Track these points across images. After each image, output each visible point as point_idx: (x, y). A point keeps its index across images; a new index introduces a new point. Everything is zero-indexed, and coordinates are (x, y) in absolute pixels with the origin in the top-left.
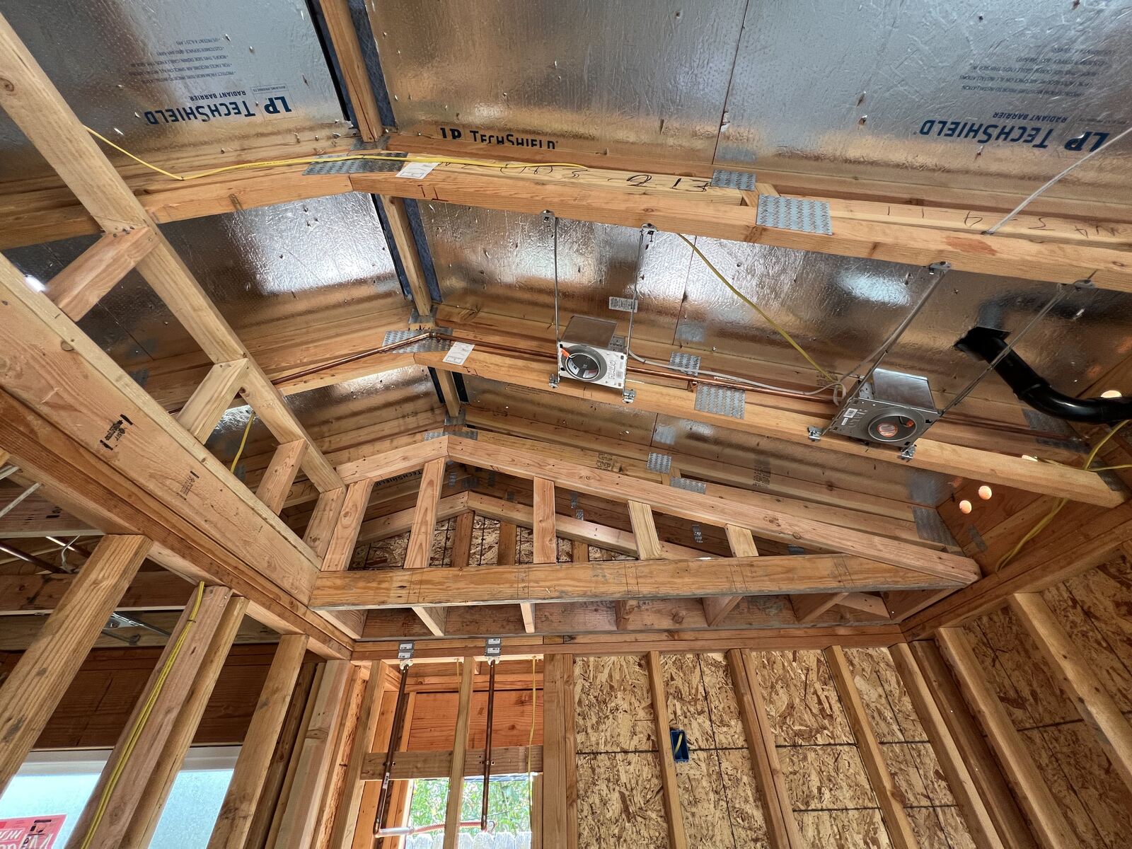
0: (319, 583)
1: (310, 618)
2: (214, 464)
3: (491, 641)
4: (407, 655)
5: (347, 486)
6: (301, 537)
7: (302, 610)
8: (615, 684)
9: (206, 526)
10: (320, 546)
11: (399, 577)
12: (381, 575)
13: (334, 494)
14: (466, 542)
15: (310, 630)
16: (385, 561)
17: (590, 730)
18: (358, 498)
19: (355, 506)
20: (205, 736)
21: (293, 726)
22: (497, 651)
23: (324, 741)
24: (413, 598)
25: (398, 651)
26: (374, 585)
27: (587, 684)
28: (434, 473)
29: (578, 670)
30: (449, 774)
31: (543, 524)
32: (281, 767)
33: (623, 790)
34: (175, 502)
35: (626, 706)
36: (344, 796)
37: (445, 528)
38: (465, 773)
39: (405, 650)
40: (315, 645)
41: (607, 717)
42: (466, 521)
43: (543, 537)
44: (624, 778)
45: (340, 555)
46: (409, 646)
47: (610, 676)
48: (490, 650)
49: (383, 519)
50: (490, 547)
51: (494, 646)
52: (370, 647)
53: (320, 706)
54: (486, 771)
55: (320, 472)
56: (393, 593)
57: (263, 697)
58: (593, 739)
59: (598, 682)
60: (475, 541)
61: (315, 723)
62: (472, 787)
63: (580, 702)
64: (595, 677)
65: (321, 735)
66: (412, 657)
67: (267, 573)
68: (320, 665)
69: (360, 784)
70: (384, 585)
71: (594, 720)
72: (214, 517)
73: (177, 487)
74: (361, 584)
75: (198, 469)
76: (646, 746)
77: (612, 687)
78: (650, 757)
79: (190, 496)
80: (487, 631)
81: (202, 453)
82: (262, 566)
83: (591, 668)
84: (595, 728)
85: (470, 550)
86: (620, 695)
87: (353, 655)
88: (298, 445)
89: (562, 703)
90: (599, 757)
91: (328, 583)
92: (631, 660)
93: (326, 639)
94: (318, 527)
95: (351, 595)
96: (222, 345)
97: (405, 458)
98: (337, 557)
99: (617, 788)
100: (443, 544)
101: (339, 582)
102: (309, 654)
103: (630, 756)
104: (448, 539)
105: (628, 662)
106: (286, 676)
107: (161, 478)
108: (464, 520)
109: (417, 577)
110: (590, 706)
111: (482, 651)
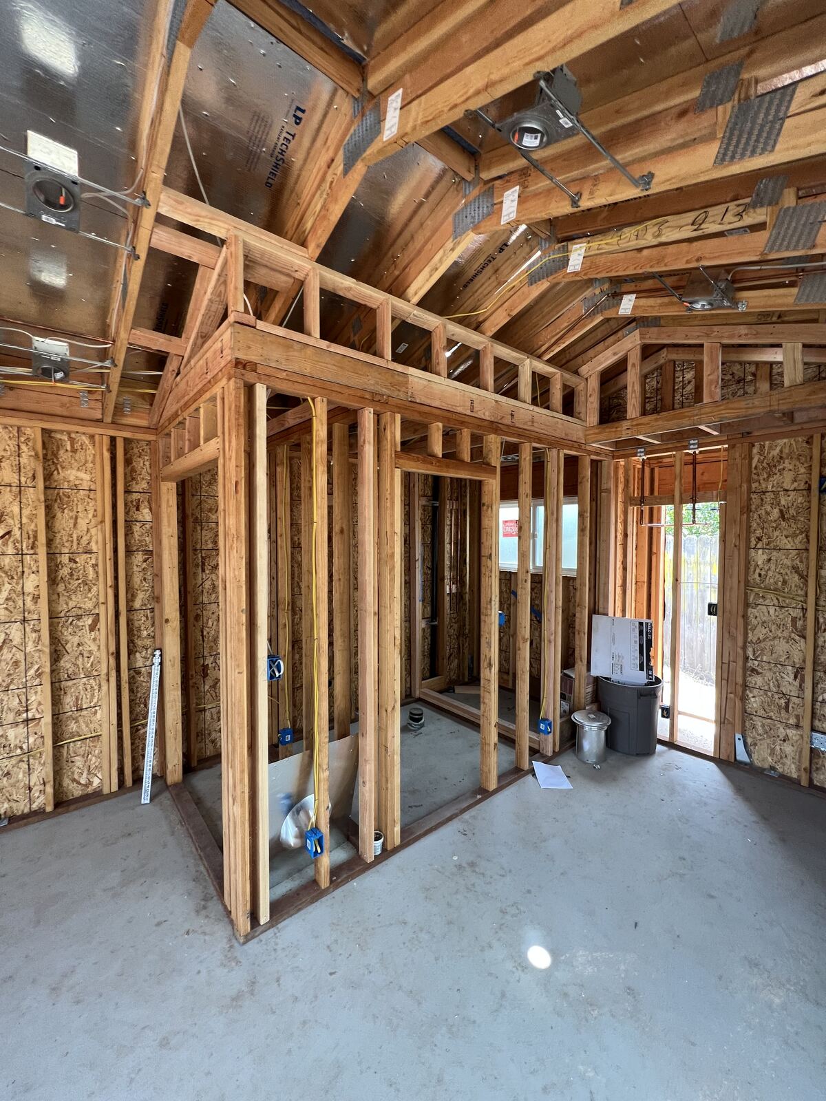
0: (588, 433)
1: (588, 448)
2: (537, 409)
3: (692, 442)
4: (642, 454)
5: (587, 379)
6: (572, 416)
7: (583, 446)
8: (784, 455)
9: (543, 431)
10: (582, 416)
11: (625, 424)
12: (616, 424)
13: (581, 387)
14: (670, 383)
15: (590, 453)
16: (620, 405)
17: (762, 481)
18: (594, 384)
19: (594, 390)
20: (566, 493)
21: (594, 489)
22: (696, 446)
23: (610, 493)
24: (635, 433)
25: (637, 453)
26: (614, 430)
27: (762, 458)
28: (634, 358)
29: (755, 450)
30: (672, 502)
31: (711, 377)
32: (594, 503)
33: (782, 508)
34: (532, 428)
35: (791, 467)
36: (625, 513)
37: (655, 375)
38: (682, 502)
39: (641, 452)
40: (593, 457)
41: (776, 474)
42: (669, 368)
43: (711, 385)
44: (783, 502)
45: (593, 418)
46: (642, 450)
47: (781, 451)
48: (692, 447)
49: (612, 382)
50: (689, 382)
51: (694, 444)
52: (622, 453)
53: (604, 481)
54: (694, 502)
55: (572, 380)
56: (624, 433)
57: (579, 480)
58: (764, 486)
59: (771, 455)
60: (677, 380)
61: (604, 487)
62: (687, 507)
63: (756, 468)
64: (769, 453)
65: (608, 491)
66: (645, 455)
67: (566, 438)
68: (599, 463)
69: (630, 508)
70: (619, 429)
71: (765, 476)
72: (543, 427)
73: (530, 423)
74: (607, 430)
75: (533, 413)
76: (802, 486)
77: (781, 458)
78: (805, 493)
79: (535, 424)
80: (688, 438)
81: (532, 407)
82: (563, 436)
83: (766, 448)
84: (766, 480)
85: (674, 387)
86: (787, 461)
87: (614, 457)
88: (558, 376)
89: (739, 470)
90: (767, 494)
91: (591, 432)
92: (800, 440)
93: (598, 454)
94: (579, 407)
95: (603, 436)
96: (519, 359)
97: (615, 354)
98: (592, 419)
99: (778, 508)
100: (655, 386)
101: (597, 431)
102: (592, 461)
103: (790, 493)
104: (658, 382)
105: (797, 442)
106: (586, 472)
107: (525, 423)
108: (668, 368)
109: (635, 423)
110: (764, 468)
111: (687, 447)
